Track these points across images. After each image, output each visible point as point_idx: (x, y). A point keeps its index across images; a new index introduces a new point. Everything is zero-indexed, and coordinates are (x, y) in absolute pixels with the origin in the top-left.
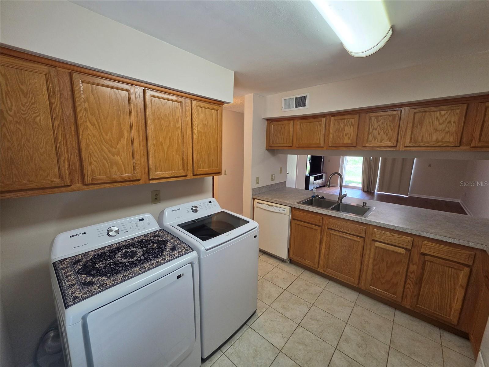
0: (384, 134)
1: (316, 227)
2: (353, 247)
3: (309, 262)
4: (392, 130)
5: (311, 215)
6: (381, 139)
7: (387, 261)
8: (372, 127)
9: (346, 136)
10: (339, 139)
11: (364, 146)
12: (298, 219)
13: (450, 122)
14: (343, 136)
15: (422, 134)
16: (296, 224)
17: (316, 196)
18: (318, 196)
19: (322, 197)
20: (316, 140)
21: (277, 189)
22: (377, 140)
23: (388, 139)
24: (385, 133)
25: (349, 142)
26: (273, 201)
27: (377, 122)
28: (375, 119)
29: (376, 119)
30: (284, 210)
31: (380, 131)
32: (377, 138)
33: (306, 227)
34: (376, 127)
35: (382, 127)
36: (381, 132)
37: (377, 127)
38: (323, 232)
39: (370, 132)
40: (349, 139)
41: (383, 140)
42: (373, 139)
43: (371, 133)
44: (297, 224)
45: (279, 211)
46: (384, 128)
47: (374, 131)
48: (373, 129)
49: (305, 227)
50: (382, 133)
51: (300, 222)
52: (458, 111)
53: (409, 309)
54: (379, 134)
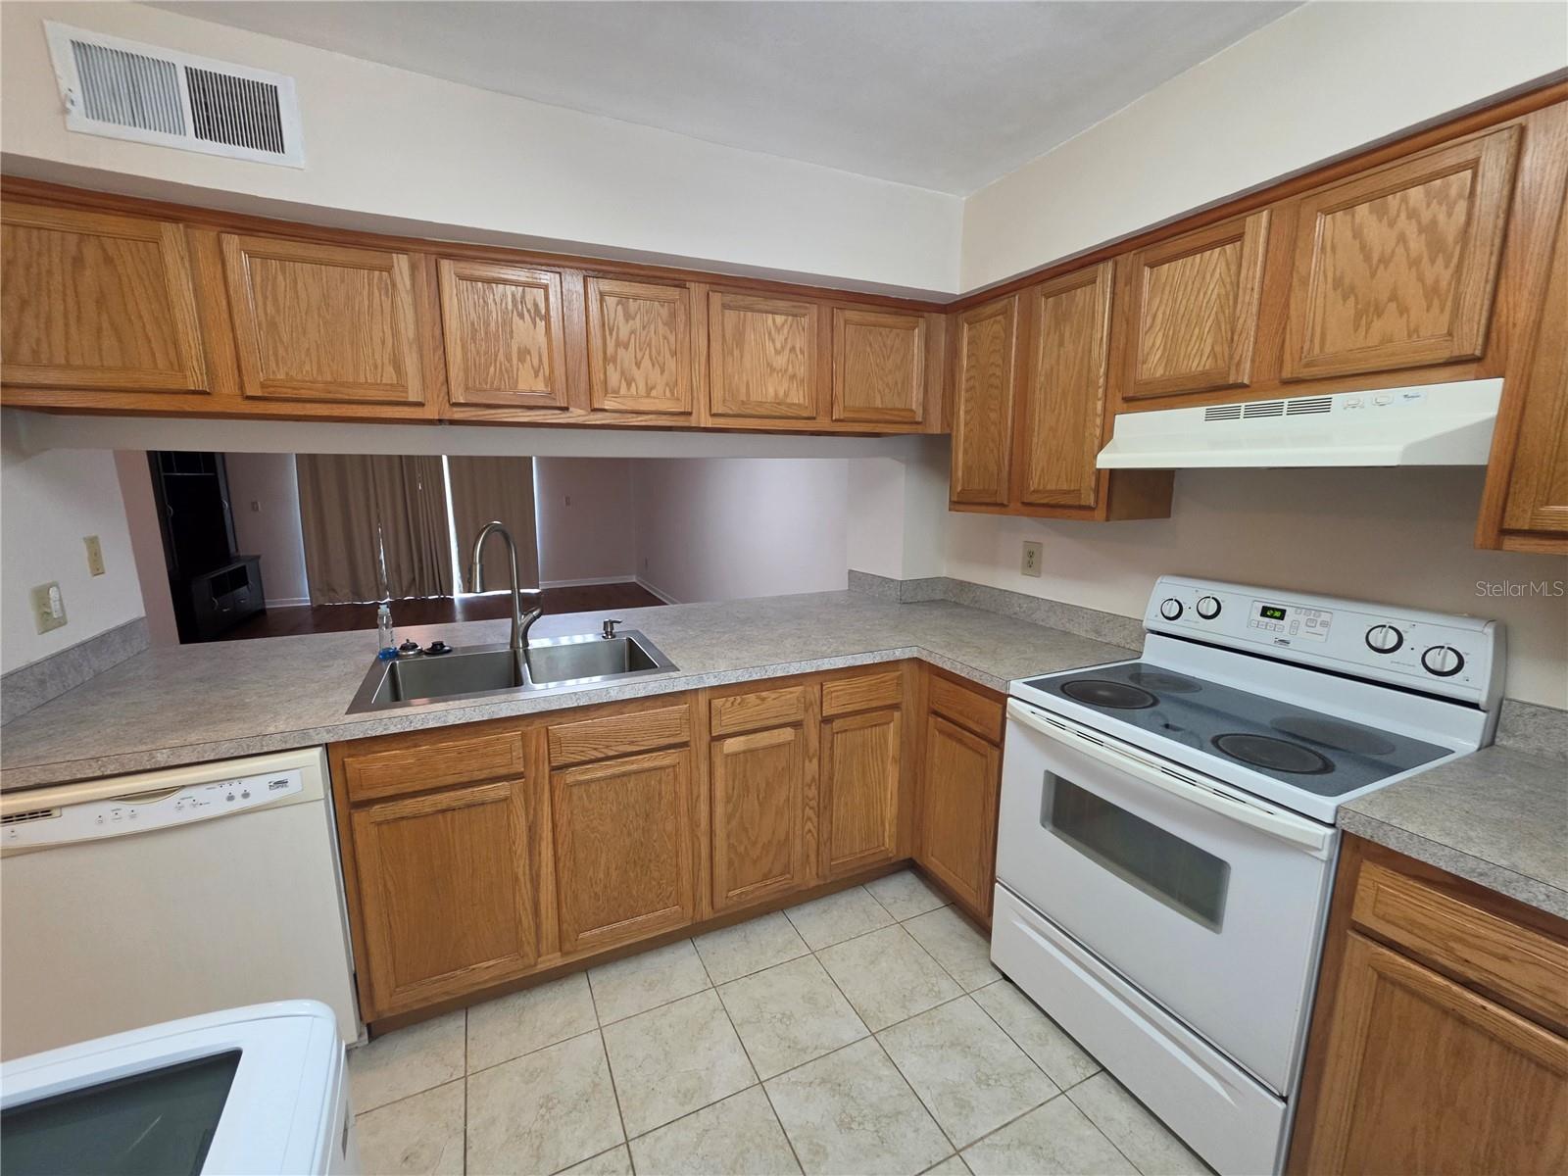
0: (653, 365)
1: (501, 789)
2: (660, 794)
3: (491, 963)
4: (672, 357)
5: (463, 743)
6: (647, 383)
7: (758, 784)
8: (611, 334)
9: (522, 359)
10: (492, 369)
11: (596, 406)
12: (390, 791)
13: (793, 349)
14: (509, 359)
15: (745, 379)
16: (379, 824)
17: (404, 648)
18: (415, 646)
19: (434, 645)
20: (376, 367)
21: (98, 674)
22: (633, 384)
23: (667, 384)
24: (657, 366)
25: (540, 386)
26: (162, 758)
27: (627, 321)
28: (617, 305)
29: (620, 307)
30: (282, 783)
31: (639, 356)
32: (634, 380)
33: (443, 811)
34: (626, 339)
35: (643, 339)
36: (643, 357)
37: (630, 338)
38: (535, 793)
39: (608, 352)
40: (536, 376)
41: (651, 389)
42: (624, 384)
43: (614, 360)
44: (387, 822)
45: (239, 804)
46: (649, 345)
47: (621, 351)
48: (618, 344)
49: (440, 816)
50: (646, 362)
51: (407, 802)
52: (805, 321)
53: (818, 886)
54: (638, 365)
